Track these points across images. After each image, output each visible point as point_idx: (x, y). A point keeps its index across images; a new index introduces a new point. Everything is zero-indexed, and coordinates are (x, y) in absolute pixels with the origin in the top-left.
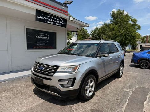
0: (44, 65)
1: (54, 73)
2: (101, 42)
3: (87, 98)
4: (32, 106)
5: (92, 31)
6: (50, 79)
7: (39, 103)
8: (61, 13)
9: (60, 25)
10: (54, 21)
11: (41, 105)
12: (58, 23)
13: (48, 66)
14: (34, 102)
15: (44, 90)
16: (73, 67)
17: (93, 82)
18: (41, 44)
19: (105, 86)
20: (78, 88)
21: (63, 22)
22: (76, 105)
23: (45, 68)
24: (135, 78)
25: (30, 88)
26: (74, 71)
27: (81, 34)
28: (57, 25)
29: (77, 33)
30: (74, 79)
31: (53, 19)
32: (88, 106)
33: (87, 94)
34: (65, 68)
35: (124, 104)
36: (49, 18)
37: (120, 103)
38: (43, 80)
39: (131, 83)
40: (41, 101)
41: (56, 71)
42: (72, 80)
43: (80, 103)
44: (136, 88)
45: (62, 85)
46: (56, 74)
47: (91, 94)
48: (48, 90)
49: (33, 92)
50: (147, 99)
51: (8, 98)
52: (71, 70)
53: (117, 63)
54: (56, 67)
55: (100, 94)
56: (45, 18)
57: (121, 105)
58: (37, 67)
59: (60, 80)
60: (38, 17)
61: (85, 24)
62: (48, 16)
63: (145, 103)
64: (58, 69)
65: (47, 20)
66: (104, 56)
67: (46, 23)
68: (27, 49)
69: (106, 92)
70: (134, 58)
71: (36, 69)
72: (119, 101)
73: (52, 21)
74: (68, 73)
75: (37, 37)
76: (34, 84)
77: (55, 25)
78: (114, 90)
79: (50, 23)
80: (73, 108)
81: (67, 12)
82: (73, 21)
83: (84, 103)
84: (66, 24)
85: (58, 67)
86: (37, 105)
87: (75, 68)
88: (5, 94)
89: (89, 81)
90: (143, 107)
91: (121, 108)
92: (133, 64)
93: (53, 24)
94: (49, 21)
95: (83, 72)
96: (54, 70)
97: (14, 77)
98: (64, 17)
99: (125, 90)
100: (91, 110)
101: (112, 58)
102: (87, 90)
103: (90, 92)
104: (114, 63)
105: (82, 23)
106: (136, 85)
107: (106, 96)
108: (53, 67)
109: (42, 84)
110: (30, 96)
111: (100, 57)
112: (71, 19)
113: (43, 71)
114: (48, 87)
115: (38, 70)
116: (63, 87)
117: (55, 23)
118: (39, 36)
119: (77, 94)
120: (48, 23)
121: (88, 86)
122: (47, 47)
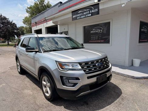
10: (84, 14)
28: (87, 17)
31: (83, 13)
62: (79, 12)
65: (78, 17)
67: (79, 19)
73: (83, 15)
79: (81, 18)
117: (85, 15)
120: (80, 19)
122: (100, 41)
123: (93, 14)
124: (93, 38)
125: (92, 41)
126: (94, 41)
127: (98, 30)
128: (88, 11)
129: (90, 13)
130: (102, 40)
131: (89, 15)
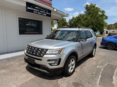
0: (35, 48)
1: (44, 55)
2: (80, 30)
3: (69, 74)
4: (26, 81)
5: (70, 20)
6: (41, 60)
7: (32, 78)
8: (47, 5)
9: (46, 15)
10: (41, 11)
11: (33, 80)
12: (44, 13)
13: (39, 49)
14: (27, 77)
15: (35, 68)
16: (59, 50)
17: (74, 61)
18: (30, 30)
19: (82, 64)
20: (63, 66)
21: (48, 12)
22: (61, 79)
23: (36, 51)
24: (104, 57)
25: (23, 66)
26: (60, 53)
27: (61, 22)
28: (43, 15)
29: (58, 21)
30: (60, 59)
31: (40, 10)
32: (71, 80)
33: (69, 71)
34: (53, 51)
35: (98, 78)
36: (37, 9)
37: (95, 78)
38: (34, 60)
39: (102, 61)
40: (33, 76)
41: (45, 53)
42: (58, 60)
43: (64, 78)
44: (106, 65)
45: (50, 64)
46: (45, 56)
47: (72, 70)
48: (39, 68)
49: (26, 69)
50: (115, 74)
51: (6, 74)
52: (57, 52)
53: (91, 46)
54: (45, 50)
55: (79, 70)
56: (33, 9)
57: (95, 79)
58: (30, 50)
59: (49, 60)
60: (28, 8)
61: (65, 14)
62: (36, 8)
63: (114, 77)
64: (47, 51)
65: (35, 11)
66: (83, 41)
67: (35, 13)
68: (19, 34)
69: (83, 68)
70: (103, 42)
71: (29, 52)
72: (94, 75)
73: (39, 12)
74: (55, 55)
75: (27, 24)
76: (27, 63)
77: (42, 15)
78: (89, 67)
79: (38, 14)
80: (59, 82)
81: (51, 5)
82: (56, 11)
83: (67, 78)
84: (51, 14)
85: (47, 50)
86: (30, 80)
87: (60, 51)
88: (4, 71)
89: (71, 61)
90: (112, 80)
91: (96, 81)
92: (102, 46)
93: (40, 14)
94: (37, 11)
95: (67, 54)
96: (43, 53)
97: (10, 57)
98: (49, 9)
99: (98, 67)
100: (73, 83)
101: (88, 42)
102: (69, 68)
103: (71, 69)
104: (89, 46)
105: (63, 14)
106: (105, 63)
107: (84, 72)
108: (43, 50)
109: (33, 64)
110: (24, 73)
111: (79, 41)
112: (55, 10)
113: (34, 53)
114: (39, 66)
115: (30, 52)
116: (51, 66)
117: (42, 13)
118: (28, 24)
119: (62, 71)
120: (36, 13)
121: (70, 65)
122: (35, 33)
123: (47, 15)
124: (29, 30)
125: (28, 33)
126: (30, 33)
127: (33, 24)
128: (44, 11)
129: (46, 14)
130: (37, 32)
131: (45, 14)
